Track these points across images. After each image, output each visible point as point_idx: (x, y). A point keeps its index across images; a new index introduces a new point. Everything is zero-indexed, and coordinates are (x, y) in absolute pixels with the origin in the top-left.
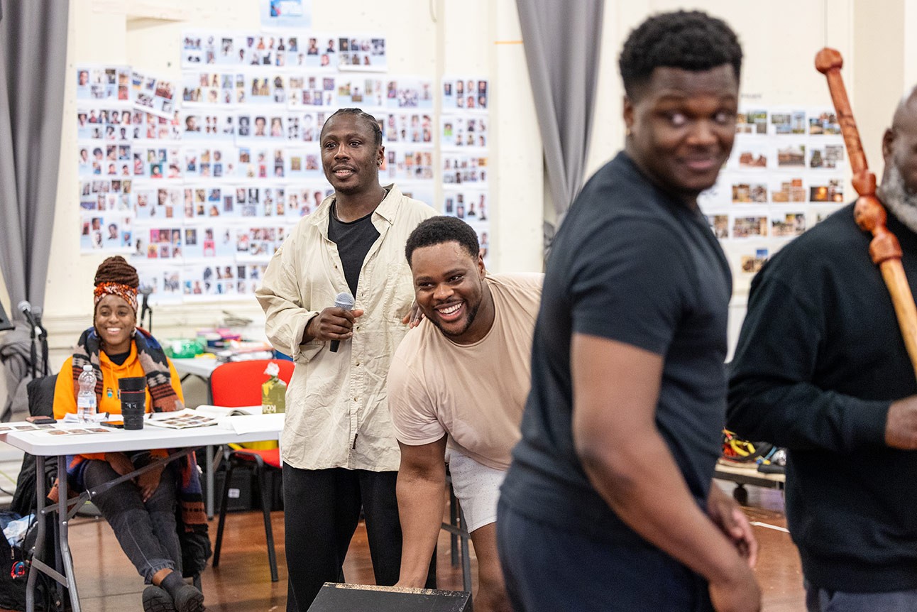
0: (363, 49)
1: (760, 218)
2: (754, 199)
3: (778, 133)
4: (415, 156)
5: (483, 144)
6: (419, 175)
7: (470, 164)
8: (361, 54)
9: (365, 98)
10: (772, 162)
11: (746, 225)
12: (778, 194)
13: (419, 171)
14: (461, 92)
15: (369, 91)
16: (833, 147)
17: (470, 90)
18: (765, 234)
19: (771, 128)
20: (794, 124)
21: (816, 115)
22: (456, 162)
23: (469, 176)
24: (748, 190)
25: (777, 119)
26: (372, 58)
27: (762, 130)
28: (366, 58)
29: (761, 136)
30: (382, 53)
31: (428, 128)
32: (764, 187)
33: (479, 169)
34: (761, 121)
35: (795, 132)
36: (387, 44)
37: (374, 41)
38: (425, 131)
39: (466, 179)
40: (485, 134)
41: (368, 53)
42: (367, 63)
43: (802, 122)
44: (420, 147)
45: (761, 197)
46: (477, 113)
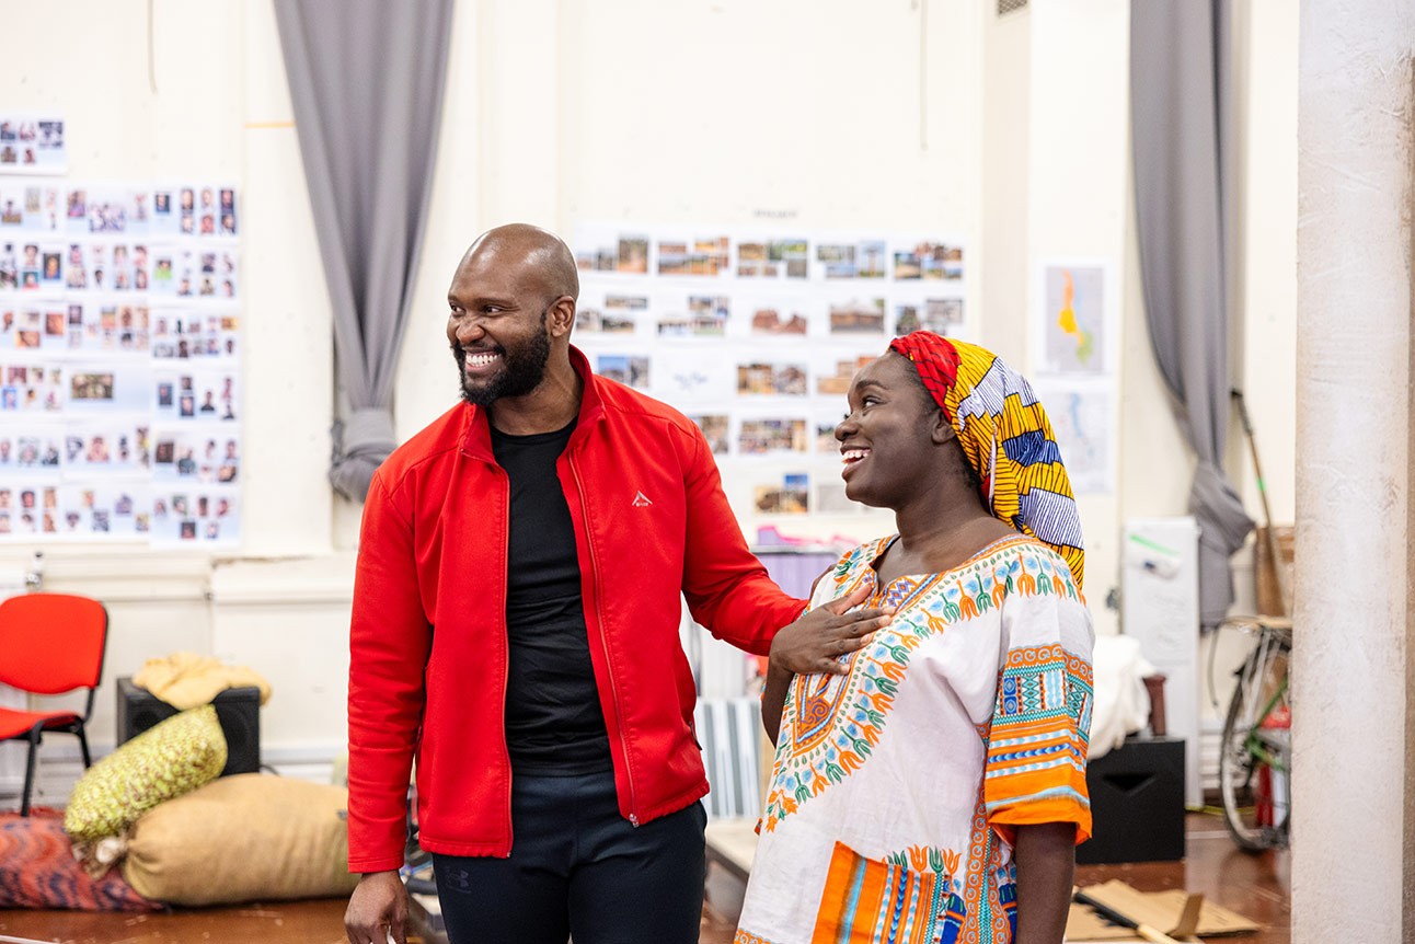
0: (23, 137)
1: (793, 422)
2: (781, 389)
3: (829, 276)
4: (120, 313)
5: (231, 294)
6: (127, 343)
7: (205, 326)
8: (19, 147)
9: (26, 217)
10: (819, 325)
11: (763, 433)
12: (829, 380)
13: (127, 337)
14: (189, 208)
15: (33, 206)
16: (943, 302)
17: (205, 204)
18: (803, 448)
19: (817, 269)
20: (862, 262)
21: (907, 246)
22: (179, 323)
23: (205, 347)
24: (770, 374)
25: (827, 252)
26: (38, 153)
27: (798, 271)
28: (29, 152)
29: (797, 282)
30: (58, 144)
31: (143, 267)
32: (800, 369)
33: (223, 336)
34: (797, 256)
35: (865, 274)
36: (67, 129)
37: (42, 125)
38: (139, 271)
39: (197, 351)
40: (233, 277)
41: (33, 145)
42: (30, 157)
43: (878, 258)
44: (129, 298)
45: (796, 385)
46: (219, 242)
